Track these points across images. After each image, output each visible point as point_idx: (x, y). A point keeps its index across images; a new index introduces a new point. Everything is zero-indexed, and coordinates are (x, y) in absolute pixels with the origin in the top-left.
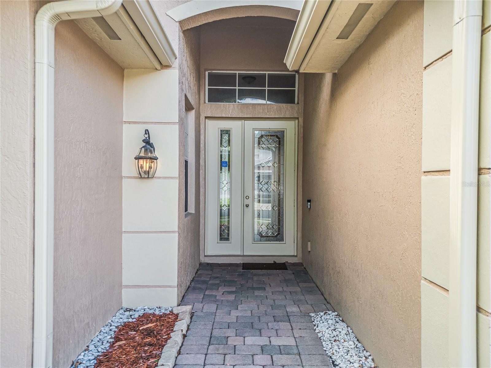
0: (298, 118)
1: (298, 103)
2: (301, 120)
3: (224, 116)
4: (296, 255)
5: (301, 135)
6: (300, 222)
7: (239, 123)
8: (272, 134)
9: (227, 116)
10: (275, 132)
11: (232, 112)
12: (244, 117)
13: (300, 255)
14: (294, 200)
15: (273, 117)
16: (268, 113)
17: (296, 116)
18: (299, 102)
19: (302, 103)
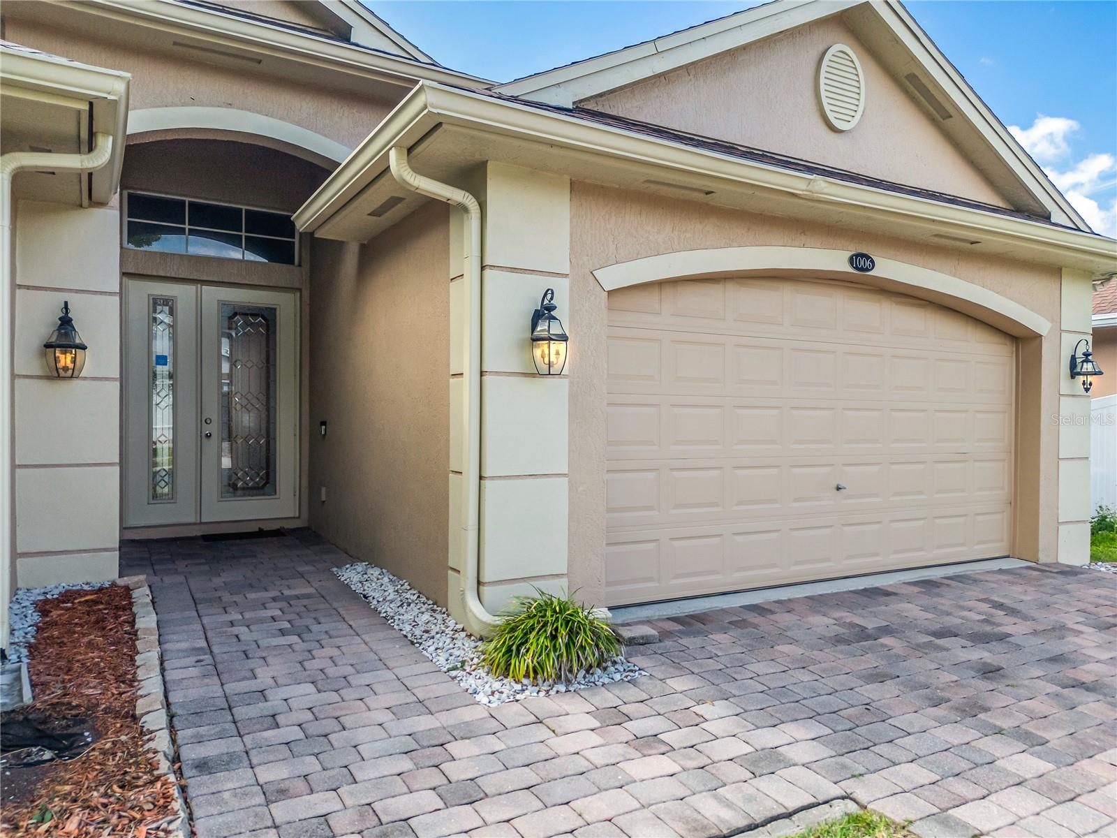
0: (300, 290)
1: (300, 265)
2: (306, 293)
3: (162, 273)
4: (297, 515)
5: (307, 317)
6: (306, 461)
7: (191, 289)
8: (253, 312)
9: (168, 275)
10: (260, 309)
11: (178, 269)
12: (201, 279)
13: (305, 515)
14: (295, 425)
15: (257, 284)
16: (247, 277)
17: (297, 285)
18: (303, 263)
19: (306, 267)
